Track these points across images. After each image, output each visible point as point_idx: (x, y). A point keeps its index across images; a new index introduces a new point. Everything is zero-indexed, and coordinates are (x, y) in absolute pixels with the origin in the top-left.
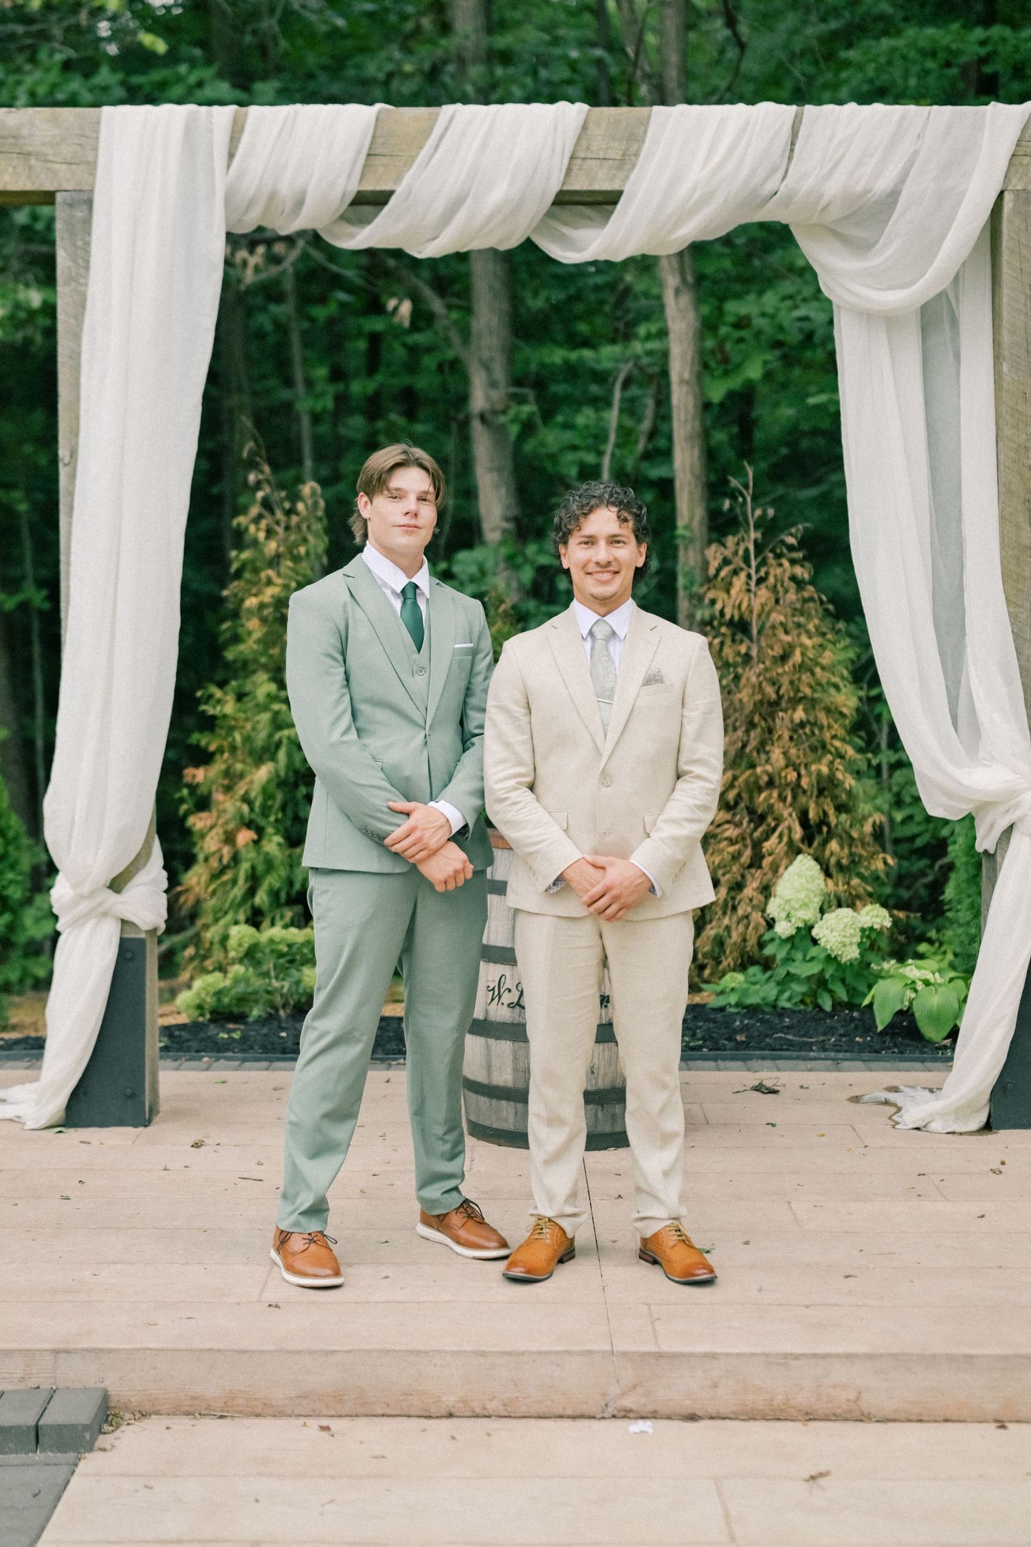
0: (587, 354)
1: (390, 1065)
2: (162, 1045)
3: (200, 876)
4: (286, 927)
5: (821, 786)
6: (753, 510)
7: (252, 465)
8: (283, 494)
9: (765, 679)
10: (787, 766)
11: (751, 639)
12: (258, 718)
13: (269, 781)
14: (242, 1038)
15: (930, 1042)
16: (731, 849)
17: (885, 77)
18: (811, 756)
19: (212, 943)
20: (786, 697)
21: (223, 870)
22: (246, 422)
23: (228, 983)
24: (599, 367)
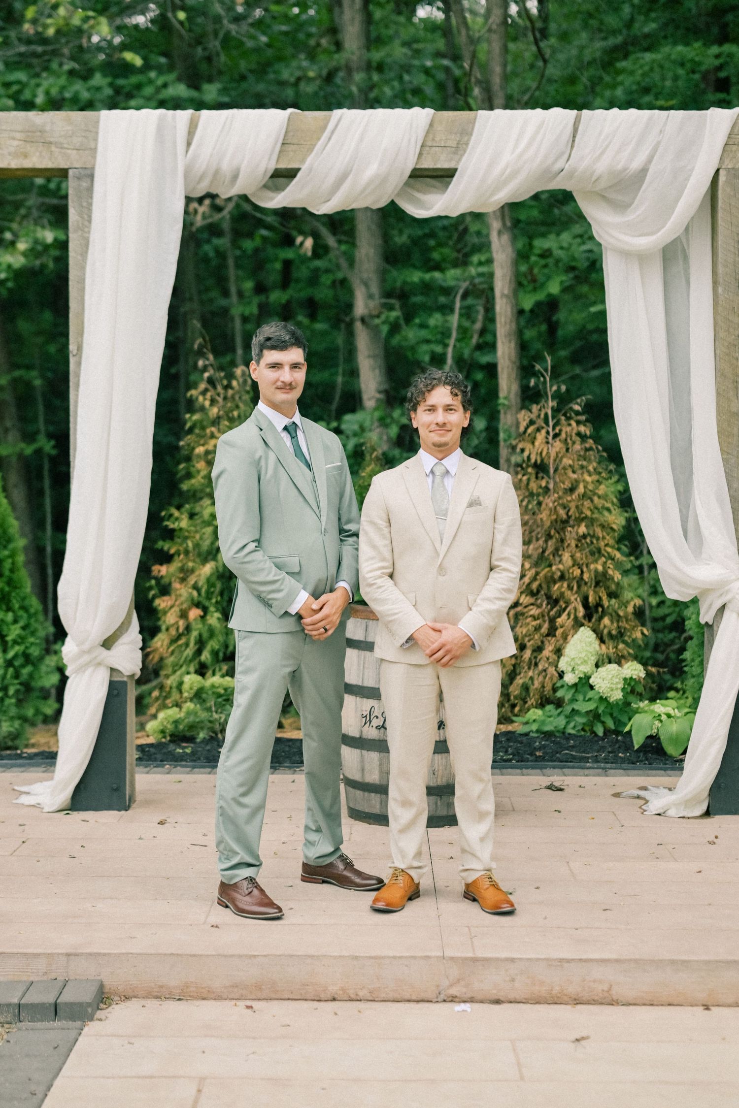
0: (437, 275)
1: (295, 771)
2: (137, 756)
3: (163, 641)
4: (223, 676)
5: (598, 579)
6: (551, 386)
7: (201, 353)
8: (222, 374)
9: (559, 504)
10: (573, 566)
11: (549, 477)
12: (204, 530)
13: (212, 575)
14: (192, 752)
15: (671, 757)
16: (534, 623)
17: (647, 80)
18: (591, 559)
19: (171, 688)
20: (573, 518)
21: (179, 637)
22: (197, 324)
23: (182, 715)
24: (444, 284)
